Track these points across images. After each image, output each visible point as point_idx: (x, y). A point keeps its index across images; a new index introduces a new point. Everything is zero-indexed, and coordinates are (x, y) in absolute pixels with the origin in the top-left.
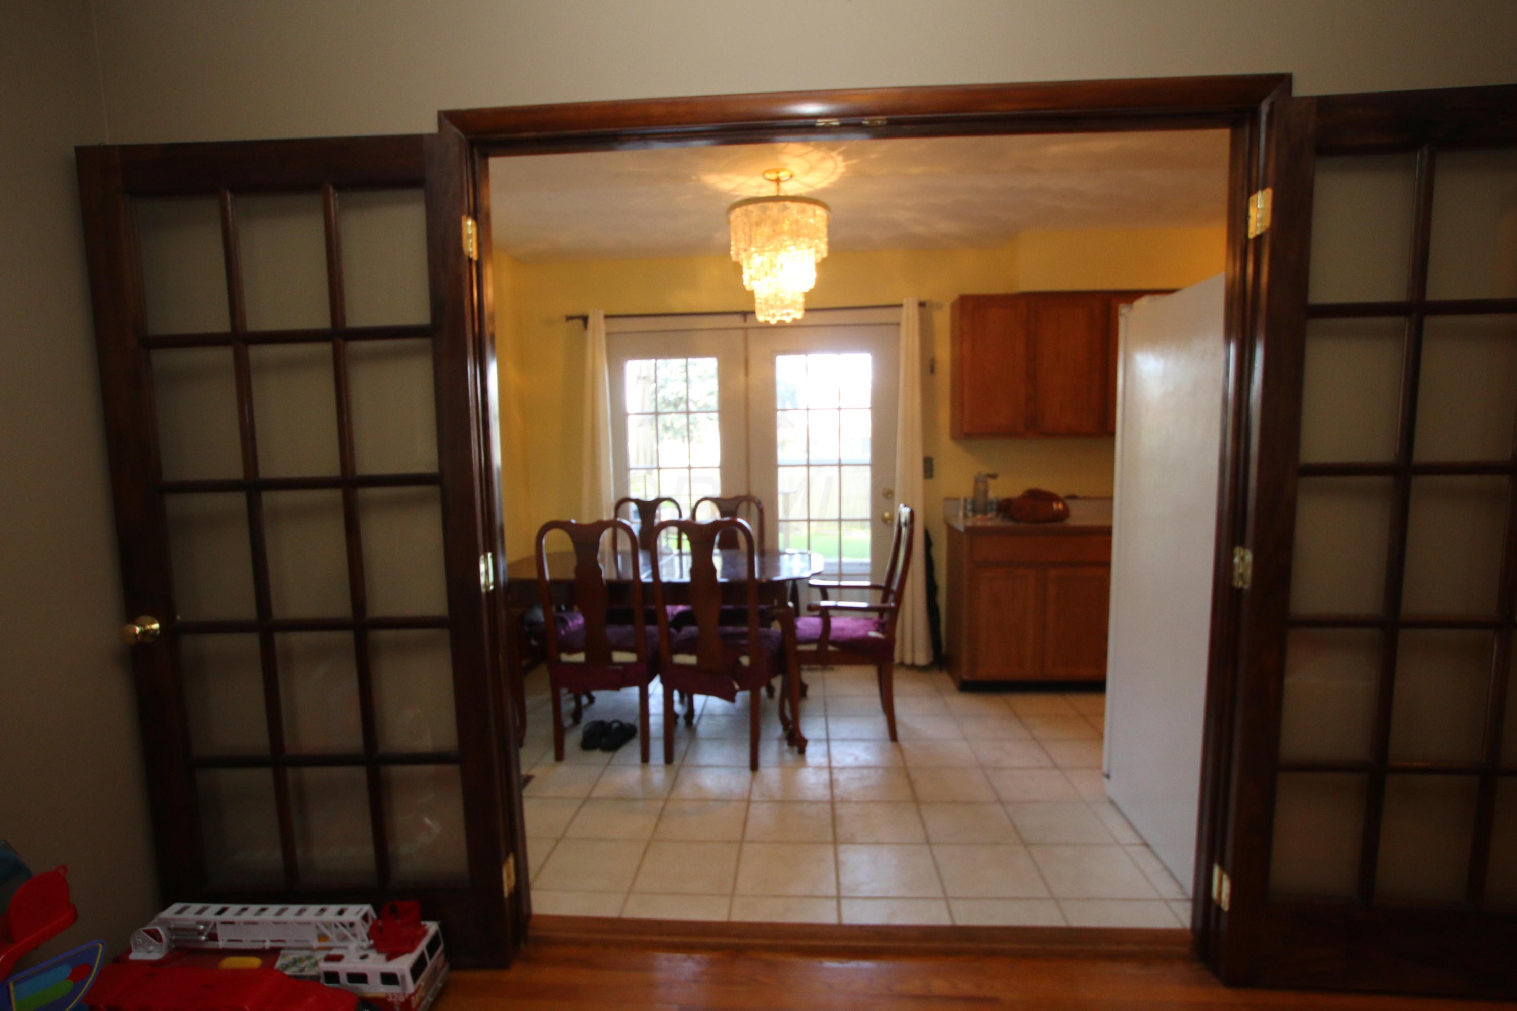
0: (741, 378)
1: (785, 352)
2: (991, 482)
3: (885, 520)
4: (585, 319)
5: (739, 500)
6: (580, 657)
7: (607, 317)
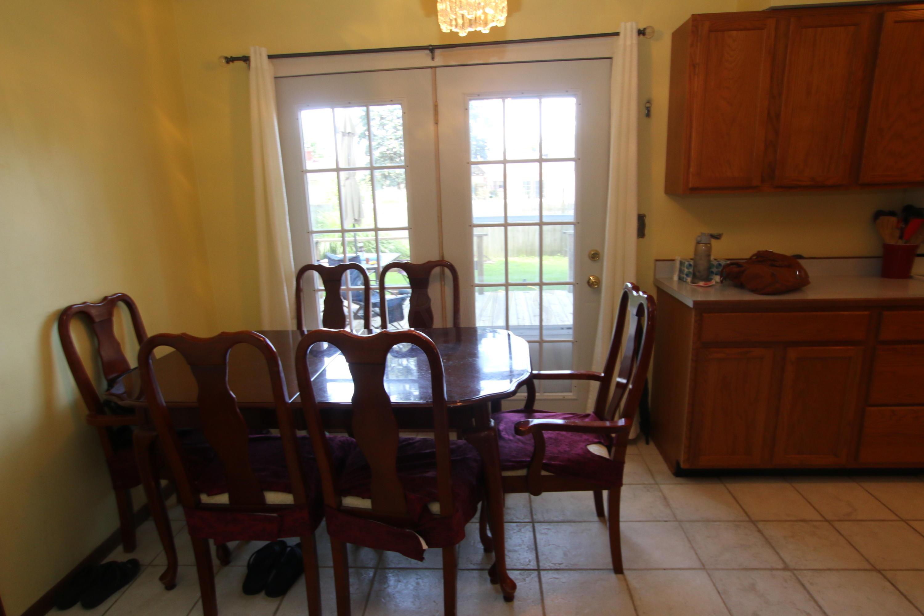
0: (431, 127)
1: (479, 96)
2: (714, 242)
3: (590, 284)
4: (246, 59)
5: (429, 267)
6: (223, 499)
7: (270, 57)
